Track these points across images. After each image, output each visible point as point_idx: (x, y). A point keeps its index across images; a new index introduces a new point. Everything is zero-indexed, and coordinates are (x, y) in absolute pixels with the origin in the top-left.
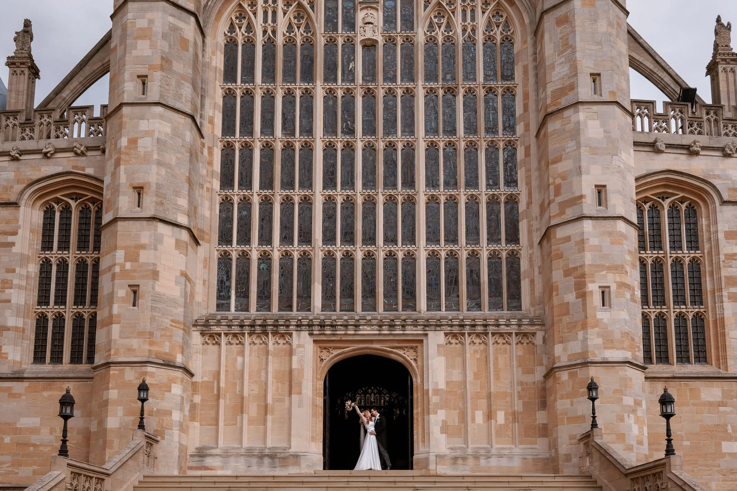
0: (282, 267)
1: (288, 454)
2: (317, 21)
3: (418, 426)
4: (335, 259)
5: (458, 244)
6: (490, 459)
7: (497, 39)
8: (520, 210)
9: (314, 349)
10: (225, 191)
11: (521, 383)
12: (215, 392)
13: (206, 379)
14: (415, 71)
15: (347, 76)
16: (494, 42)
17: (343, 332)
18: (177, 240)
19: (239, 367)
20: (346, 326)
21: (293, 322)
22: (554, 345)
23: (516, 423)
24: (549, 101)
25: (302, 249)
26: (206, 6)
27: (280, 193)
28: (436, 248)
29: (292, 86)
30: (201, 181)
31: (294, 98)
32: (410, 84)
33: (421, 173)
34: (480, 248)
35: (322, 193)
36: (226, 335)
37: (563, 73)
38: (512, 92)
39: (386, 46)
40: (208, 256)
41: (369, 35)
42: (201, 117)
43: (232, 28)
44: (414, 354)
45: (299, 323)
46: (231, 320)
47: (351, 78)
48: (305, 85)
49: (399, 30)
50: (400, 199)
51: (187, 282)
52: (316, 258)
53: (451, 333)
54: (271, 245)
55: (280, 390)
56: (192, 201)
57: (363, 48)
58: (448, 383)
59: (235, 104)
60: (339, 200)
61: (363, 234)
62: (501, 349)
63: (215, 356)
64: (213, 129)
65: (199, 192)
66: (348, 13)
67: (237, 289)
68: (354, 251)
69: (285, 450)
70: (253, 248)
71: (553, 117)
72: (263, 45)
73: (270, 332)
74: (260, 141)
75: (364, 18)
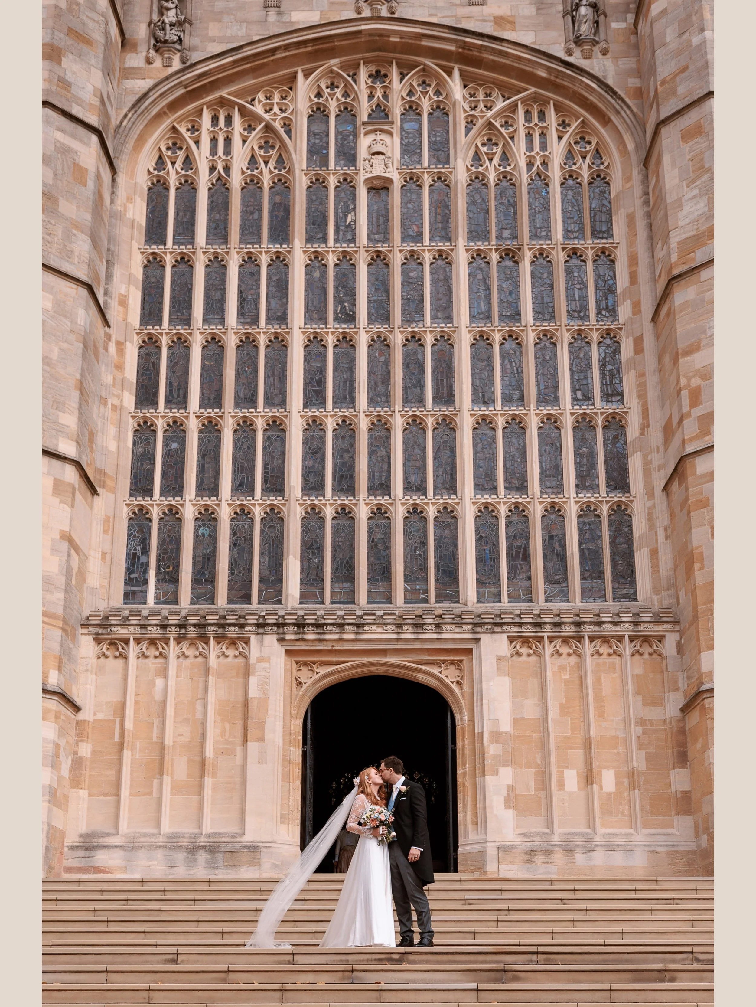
0: (234, 532)
1: (238, 846)
2: (295, 151)
3: (464, 796)
4: (323, 519)
5: (527, 494)
6: (592, 853)
7: (582, 176)
8: (629, 439)
9: (286, 665)
10: (143, 411)
11: (641, 722)
12: (117, 738)
13: (100, 716)
14: (452, 225)
15: (344, 234)
16: (578, 181)
17: (336, 637)
18: (55, 480)
19: (158, 696)
20: (341, 626)
21: (252, 620)
22: (700, 652)
23: (637, 791)
24: (674, 258)
25: (269, 502)
26: (119, 127)
27: (233, 414)
28: (490, 499)
29: (254, 249)
30: (104, 394)
31: (257, 268)
32: (444, 245)
33: (464, 380)
34: (564, 500)
35: (302, 413)
36: (138, 641)
37: (696, 213)
38: (609, 255)
39: (405, 188)
40: (111, 514)
41: (378, 170)
42: (106, 293)
43: (160, 162)
44: (457, 673)
45: (261, 621)
46: (147, 618)
47: (349, 237)
48: (275, 248)
49: (426, 164)
50: (430, 422)
51: (73, 552)
52: (291, 516)
53: (520, 637)
54: (217, 496)
55: (227, 734)
56: (86, 422)
57: (368, 192)
58: (515, 722)
59: (163, 278)
60: (330, 425)
61: (369, 479)
62: (605, 663)
63: (119, 676)
64: (126, 313)
65: (99, 410)
66: (345, 140)
67: (158, 568)
68: (355, 505)
69: (234, 837)
70: (187, 501)
71: (683, 282)
72: (210, 189)
73: (211, 636)
74: (201, 333)
75: (370, 147)
